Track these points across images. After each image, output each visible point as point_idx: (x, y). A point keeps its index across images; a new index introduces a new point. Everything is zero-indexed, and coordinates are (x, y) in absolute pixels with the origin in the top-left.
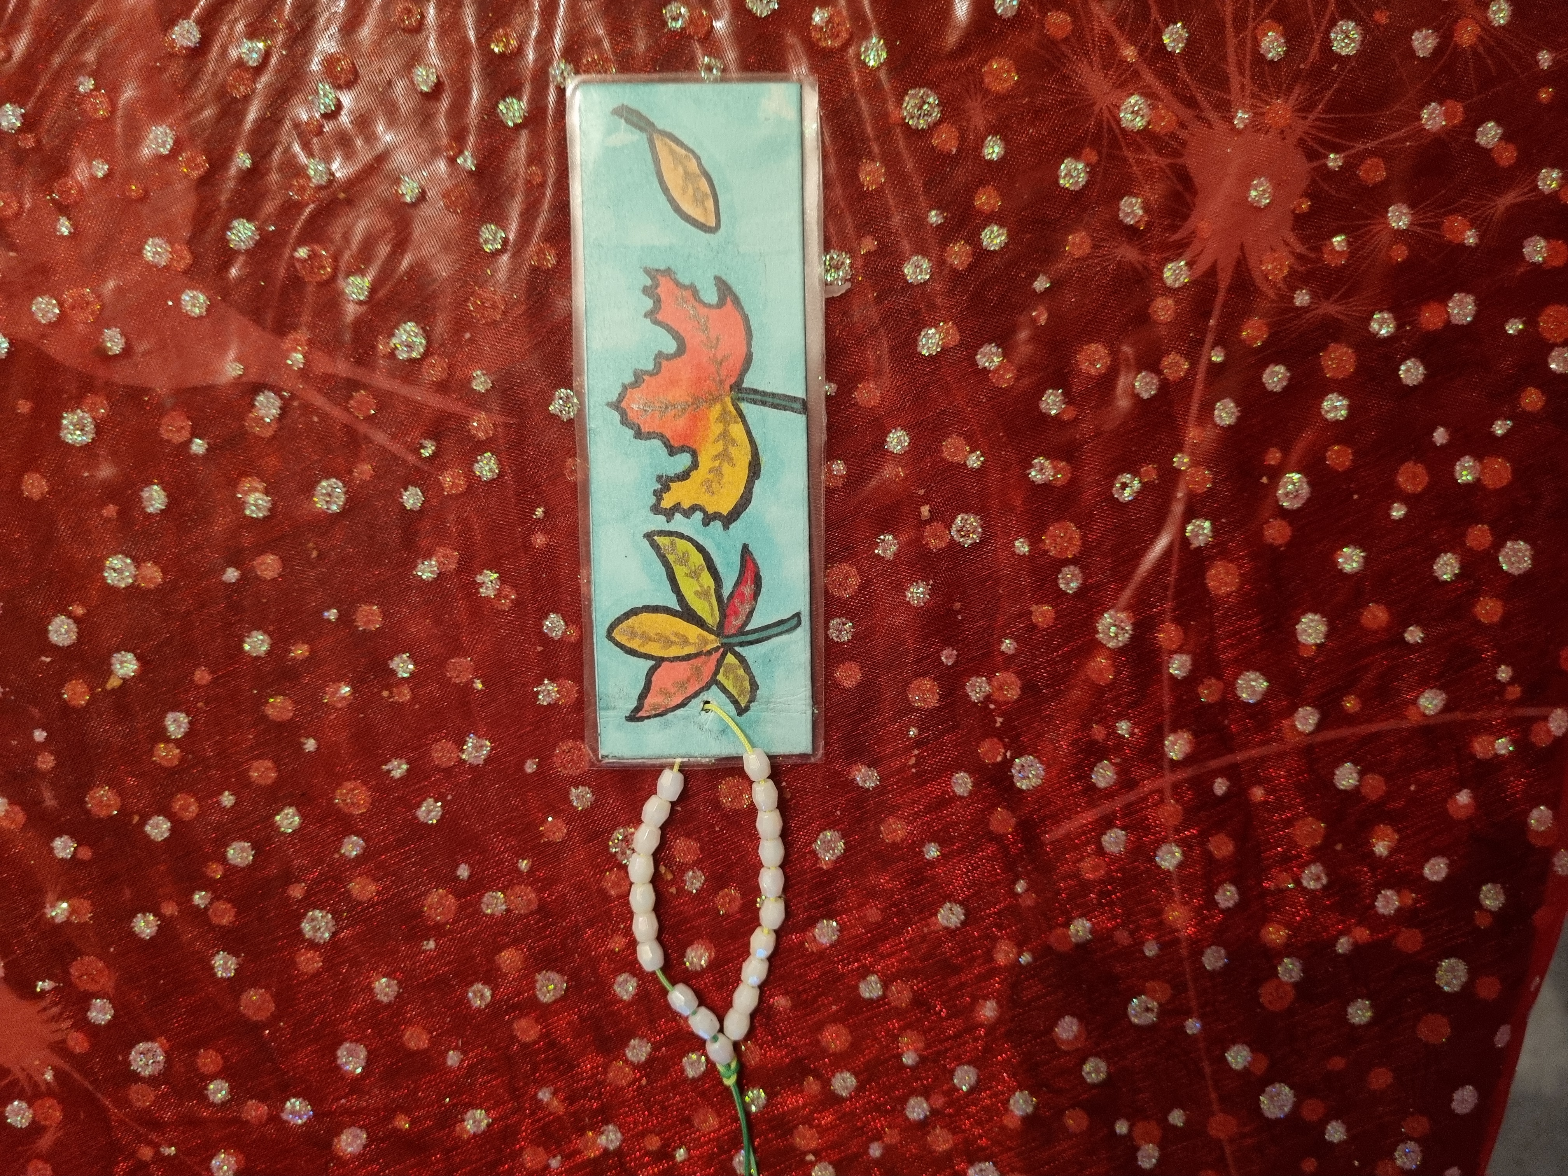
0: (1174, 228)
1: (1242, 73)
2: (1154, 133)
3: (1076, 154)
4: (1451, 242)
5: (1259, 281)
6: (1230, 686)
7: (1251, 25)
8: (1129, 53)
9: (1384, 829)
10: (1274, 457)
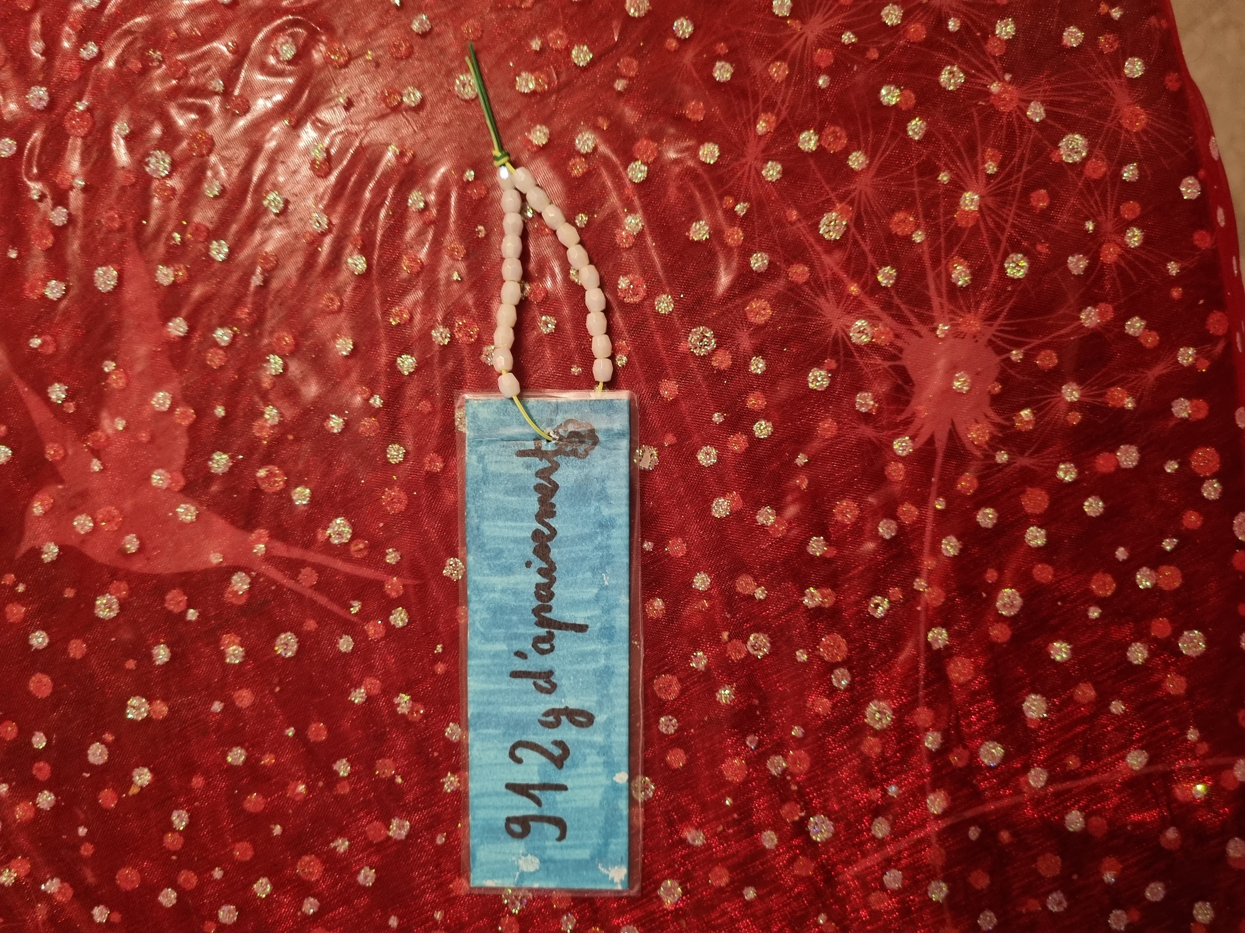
0: (900, 412)
1: (940, 295)
2: (877, 345)
3: (819, 364)
4: (1114, 407)
5: (968, 446)
6: (974, 755)
7: (944, 262)
8: (854, 289)
9: (1109, 861)
10: (991, 576)
